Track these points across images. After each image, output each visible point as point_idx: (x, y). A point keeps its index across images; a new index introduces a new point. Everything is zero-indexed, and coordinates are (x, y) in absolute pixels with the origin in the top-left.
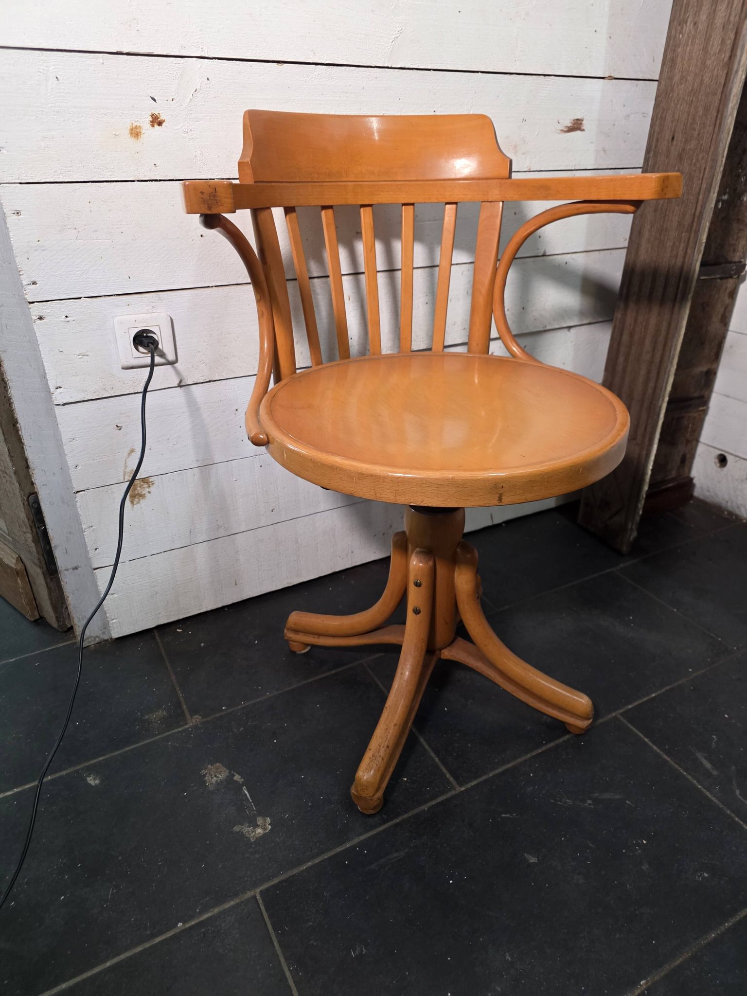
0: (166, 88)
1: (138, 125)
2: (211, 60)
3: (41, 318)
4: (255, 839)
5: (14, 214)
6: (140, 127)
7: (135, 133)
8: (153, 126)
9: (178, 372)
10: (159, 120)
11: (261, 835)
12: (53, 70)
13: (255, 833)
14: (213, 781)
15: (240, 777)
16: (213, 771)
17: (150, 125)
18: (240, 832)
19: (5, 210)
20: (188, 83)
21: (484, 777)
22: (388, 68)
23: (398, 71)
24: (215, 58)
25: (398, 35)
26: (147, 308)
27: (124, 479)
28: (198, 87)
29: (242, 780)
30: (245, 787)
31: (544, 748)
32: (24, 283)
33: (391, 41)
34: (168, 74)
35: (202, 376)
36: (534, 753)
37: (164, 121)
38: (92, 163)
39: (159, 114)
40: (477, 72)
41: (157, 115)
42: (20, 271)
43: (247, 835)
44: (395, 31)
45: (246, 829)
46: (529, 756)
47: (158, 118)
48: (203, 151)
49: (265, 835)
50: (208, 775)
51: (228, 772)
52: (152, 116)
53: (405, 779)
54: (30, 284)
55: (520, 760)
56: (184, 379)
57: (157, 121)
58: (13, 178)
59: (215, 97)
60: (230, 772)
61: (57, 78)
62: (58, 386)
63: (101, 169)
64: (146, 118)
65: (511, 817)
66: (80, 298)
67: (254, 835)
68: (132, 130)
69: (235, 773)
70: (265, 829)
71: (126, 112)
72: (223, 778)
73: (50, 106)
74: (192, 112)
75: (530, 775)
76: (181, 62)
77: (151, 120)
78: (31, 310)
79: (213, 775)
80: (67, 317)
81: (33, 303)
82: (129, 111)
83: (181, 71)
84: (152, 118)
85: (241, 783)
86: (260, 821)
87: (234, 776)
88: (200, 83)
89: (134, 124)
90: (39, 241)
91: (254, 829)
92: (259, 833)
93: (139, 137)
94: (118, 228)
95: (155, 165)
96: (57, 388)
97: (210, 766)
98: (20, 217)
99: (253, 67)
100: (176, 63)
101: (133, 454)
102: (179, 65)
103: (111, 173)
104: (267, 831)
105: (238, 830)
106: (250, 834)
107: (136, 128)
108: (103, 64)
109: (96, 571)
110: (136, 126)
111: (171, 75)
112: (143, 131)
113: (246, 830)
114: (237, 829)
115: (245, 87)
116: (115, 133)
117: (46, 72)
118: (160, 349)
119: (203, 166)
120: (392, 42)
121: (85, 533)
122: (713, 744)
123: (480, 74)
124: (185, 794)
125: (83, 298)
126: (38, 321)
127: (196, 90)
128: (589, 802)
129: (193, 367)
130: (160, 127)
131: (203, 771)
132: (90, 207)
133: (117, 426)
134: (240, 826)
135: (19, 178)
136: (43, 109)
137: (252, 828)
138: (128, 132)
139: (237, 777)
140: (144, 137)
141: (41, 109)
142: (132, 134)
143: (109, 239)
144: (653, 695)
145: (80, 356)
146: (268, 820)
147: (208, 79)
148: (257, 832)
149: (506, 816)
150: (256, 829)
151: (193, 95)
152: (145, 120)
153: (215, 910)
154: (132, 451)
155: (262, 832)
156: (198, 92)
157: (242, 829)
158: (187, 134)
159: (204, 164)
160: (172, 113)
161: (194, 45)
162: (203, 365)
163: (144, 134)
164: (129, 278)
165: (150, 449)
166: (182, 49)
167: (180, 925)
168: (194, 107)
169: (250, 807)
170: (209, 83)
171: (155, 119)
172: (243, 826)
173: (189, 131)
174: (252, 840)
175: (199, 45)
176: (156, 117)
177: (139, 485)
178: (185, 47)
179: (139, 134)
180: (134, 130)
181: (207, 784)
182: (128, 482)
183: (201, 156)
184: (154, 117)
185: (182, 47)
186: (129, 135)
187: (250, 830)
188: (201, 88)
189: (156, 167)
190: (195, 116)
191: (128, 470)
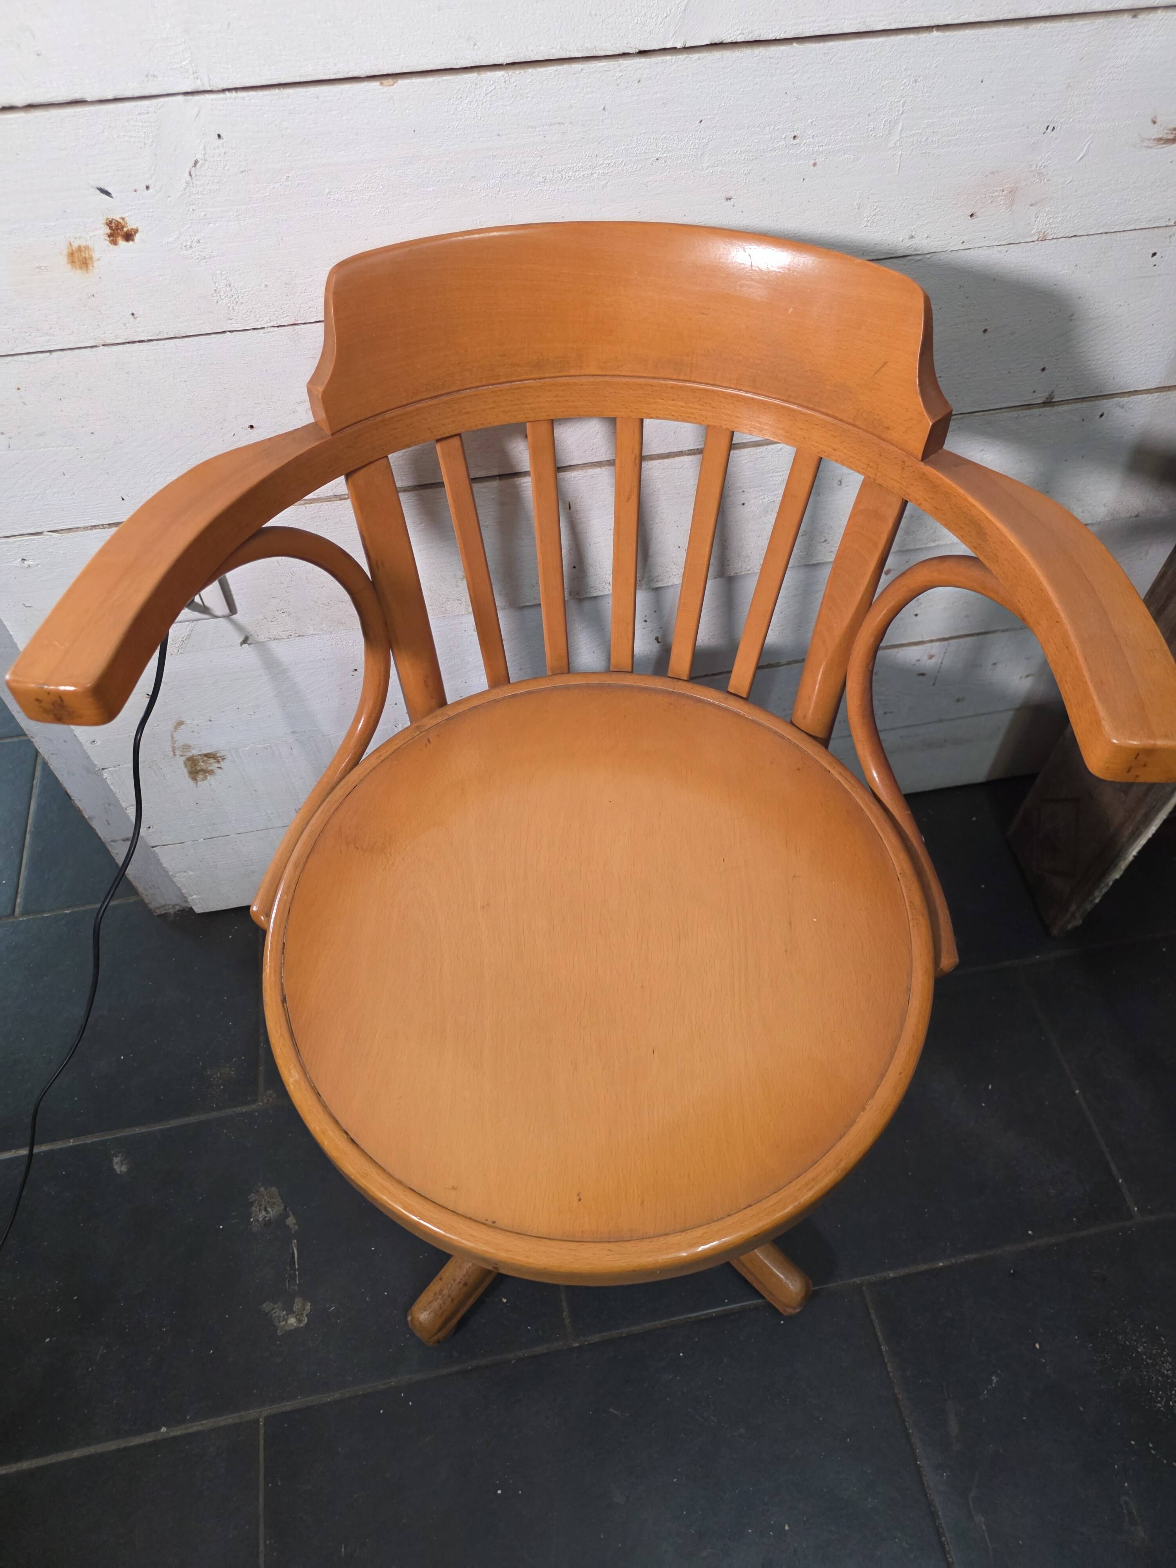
0: (128, 166)
1: (82, 245)
2: (221, 96)
4: (283, 1332)
6: (87, 248)
7: (81, 259)
8: (114, 242)
9: (240, 628)
10: (125, 229)
11: (293, 1328)
13: (286, 1323)
14: (260, 1216)
15: (295, 1222)
16: (265, 1200)
17: (107, 243)
18: (268, 1313)
20: (175, 150)
21: (613, 1334)
23: (699, 59)
24: (229, 89)
27: (174, 754)
28: (199, 157)
29: (297, 1227)
30: (295, 1241)
34: (126, 138)
35: (284, 630)
36: (702, 1315)
37: (136, 231)
38: (6, 324)
39: (123, 219)
40: (929, 28)
41: (118, 222)
43: (277, 1323)
45: (277, 1312)
47: (123, 227)
48: (230, 279)
49: (297, 1329)
50: (256, 1204)
51: (282, 1208)
52: (109, 223)
53: (505, 1300)
55: (677, 1320)
56: (251, 635)
57: (120, 233)
59: (242, 172)
60: (285, 1209)
63: (26, 332)
64: (96, 229)
66: (40, 533)
67: (284, 1326)
68: (71, 255)
69: (290, 1213)
70: (299, 1321)
71: (53, 224)
72: (274, 1216)
74: (194, 207)
75: (680, 1353)
76: (151, 109)
77: (109, 231)
79: (263, 1206)
80: (25, 561)
82: (57, 220)
83: (155, 128)
84: (111, 228)
85: (293, 1232)
86: (298, 1304)
87: (287, 1216)
88: (201, 147)
89: (73, 244)
91: (287, 1314)
92: (292, 1324)
93: (90, 267)
94: (83, 427)
95: (133, 314)
97: (263, 1189)
100: (140, 114)
101: (182, 727)
102: (146, 116)
103: (47, 338)
104: (302, 1325)
105: (267, 1310)
106: (279, 1322)
107: (80, 251)
109: (155, 849)
110: (80, 247)
111: (132, 139)
112: (96, 256)
113: (276, 1314)
114: (266, 1306)
115: (308, 143)
116: (37, 265)
119: (236, 307)
121: (127, 812)
122: (986, 1392)
123: (935, 33)
124: (221, 1227)
125: (47, 533)
127: (196, 162)
129: (266, 619)
130: (131, 242)
131: (252, 1195)
132: (21, 397)
134: (271, 1304)
137: (285, 1312)
138: (63, 260)
139: (291, 1221)
140: (98, 267)
142: (73, 262)
143: (70, 446)
144: (941, 1264)
146: (308, 1306)
147: (219, 136)
148: (289, 1322)
149: (616, 1412)
150: (290, 1316)
151: (190, 172)
152: (96, 233)
153: (207, 1424)
154: (180, 723)
155: (295, 1324)
156: (201, 166)
157: (273, 1309)
158: (191, 250)
159: (237, 302)
160: (151, 214)
161: (175, 67)
162: (284, 615)
163: (98, 259)
164: (123, 499)
165: (210, 721)
166: (148, 81)
167: (164, 1429)
168: (196, 196)
169: (292, 1278)
170: (223, 146)
171: (117, 229)
172: (276, 1306)
173: (193, 244)
174: (279, 1333)
175: (185, 65)
176: (117, 226)
177: (201, 761)
178: (154, 76)
179: (88, 261)
180: (76, 255)
181: (252, 1220)
182: (184, 758)
183: (228, 289)
184: (113, 225)
185: (147, 76)
186: (69, 266)
187: (282, 1315)
188: (207, 156)
189: (135, 318)
190: (203, 214)
191: (179, 744)
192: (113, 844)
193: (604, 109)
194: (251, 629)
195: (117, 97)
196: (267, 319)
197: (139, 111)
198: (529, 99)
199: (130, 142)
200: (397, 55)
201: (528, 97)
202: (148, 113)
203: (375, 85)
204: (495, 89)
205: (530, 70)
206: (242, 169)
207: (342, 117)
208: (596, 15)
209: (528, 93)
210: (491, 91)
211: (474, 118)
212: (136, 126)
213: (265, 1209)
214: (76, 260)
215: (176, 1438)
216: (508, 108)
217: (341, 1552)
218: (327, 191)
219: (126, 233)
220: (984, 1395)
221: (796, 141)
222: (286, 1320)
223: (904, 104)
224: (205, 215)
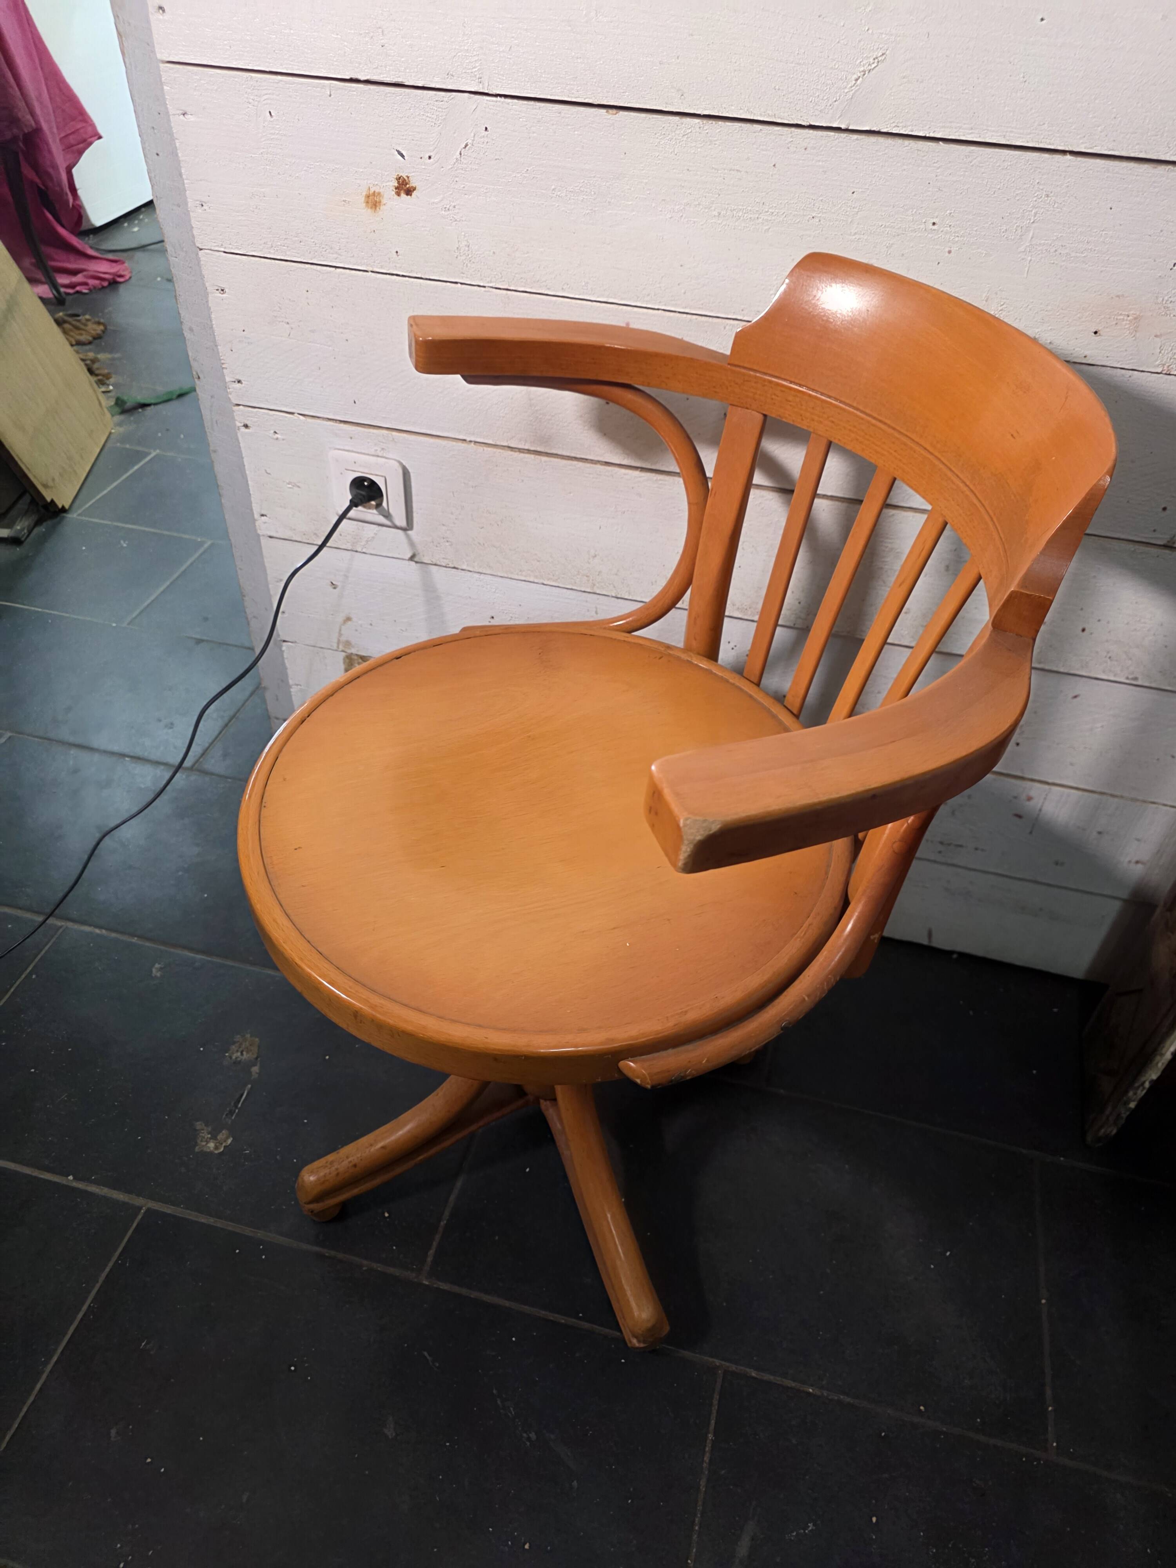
0: (421, 138)
1: (377, 191)
2: (494, 99)
3: (246, 426)
4: (200, 1150)
5: (218, 290)
6: (379, 194)
7: (373, 201)
8: (398, 194)
9: (412, 544)
11: (208, 1150)
12: (265, 102)
13: (206, 1144)
14: (235, 1055)
15: (258, 1071)
16: (245, 1044)
17: (394, 193)
18: (198, 1130)
19: (207, 284)
20: (454, 133)
21: (464, 1291)
22: (838, 129)
23: (857, 139)
24: (501, 96)
25: (873, 66)
26: (376, 448)
27: (338, 647)
28: (470, 141)
29: (257, 1076)
30: (250, 1086)
31: (572, 1321)
32: (228, 379)
33: (855, 76)
34: (424, 117)
35: (444, 558)
36: (552, 1316)
37: (414, 189)
38: (312, 238)
39: (408, 177)
40: (1064, 152)
41: (405, 180)
42: (223, 364)
43: (199, 1141)
44: (868, 58)
45: (205, 1133)
46: (543, 1313)
47: (407, 184)
48: (470, 241)
49: (211, 1153)
50: (237, 1045)
51: (255, 1056)
52: (399, 179)
53: (387, 1215)
54: (235, 382)
55: (527, 1309)
56: (419, 554)
57: (404, 188)
58: (215, 244)
59: (496, 159)
60: (257, 1058)
61: (270, 112)
62: (264, 512)
63: (323, 248)
64: (389, 181)
65: (431, 1363)
66: (292, 413)
67: (203, 1146)
68: (368, 196)
69: (258, 1064)
70: (216, 1148)
71: (361, 170)
72: (245, 1059)
73: (262, 151)
74: (457, 179)
75: (513, 1337)
76: (445, 99)
77: (396, 185)
78: (235, 414)
79: (242, 1049)
80: (275, 432)
81: (239, 405)
82: (365, 168)
83: (445, 114)
84: (398, 182)
85: (252, 1078)
86: (223, 1135)
87: (255, 1065)
88: (473, 135)
89: (371, 189)
90: (244, 331)
91: (210, 1139)
92: (209, 1147)
93: (378, 209)
94: (342, 333)
95: (397, 252)
96: (262, 515)
97: (248, 1036)
98: (224, 295)
99: (563, 115)
100: (437, 101)
101: (349, 623)
102: (440, 103)
103: (335, 256)
104: (216, 1152)
105: (198, 1128)
106: (202, 1141)
107: (374, 195)
108: (330, 96)
110: (374, 192)
111: (428, 119)
112: (384, 201)
113: (203, 1135)
114: (199, 1125)
115: (546, 147)
116: (344, 199)
117: (256, 103)
118: (384, 508)
119: (469, 265)
120: (857, 80)
121: (292, 690)
122: (794, 1534)
123: (1068, 157)
124: (202, 1049)
125: (296, 415)
126: (243, 429)
127: (466, 145)
128: (533, 1436)
129: (433, 542)
130: (409, 196)
131: (239, 1036)
132: (307, 298)
133: (332, 583)
134: (203, 1125)
135: (222, 245)
136: (253, 156)
137: (209, 1136)
138: (362, 199)
139: (255, 1069)
140: (384, 210)
141: (251, 155)
142: (367, 202)
143: (329, 346)
144: (810, 1390)
145: (290, 486)
146: (229, 1141)
147: (486, 129)
148: (209, 1145)
149: (428, 1357)
150: (212, 1140)
151: (460, 152)
152: (387, 184)
153: (104, 1191)
154: (348, 619)
155: (212, 1149)
156: (469, 149)
157: (203, 1130)
158: (448, 212)
159: (470, 261)
160: (428, 178)
161: (468, 71)
162: (447, 544)
163: (385, 204)
164: (355, 402)
165: (371, 625)
166: (448, 78)
167: (71, 1178)
168: (461, 171)
169: (231, 1113)
170: (487, 136)
171: (402, 185)
172: (205, 1128)
173: (450, 208)
174: (197, 1149)
175: (475, 72)
176: (403, 182)
177: (356, 662)
178: (452, 75)
179: (377, 204)
180: (371, 197)
181: (227, 1054)
182: (344, 654)
183: (467, 249)
184: (401, 180)
185: (448, 74)
186: (364, 204)
187: (206, 1137)
188: (475, 142)
189: (398, 256)
190: (463, 186)
191: (343, 639)
192: (275, 720)
193: (774, 165)
194: (420, 548)
195: (425, 86)
196: (488, 279)
197: (437, 99)
198: (716, 146)
199: (425, 120)
200: (623, 92)
201: (715, 144)
202: (442, 101)
203: (603, 111)
204: (691, 132)
205: (720, 123)
206: (496, 157)
207: (574, 131)
208: (779, 89)
209: (716, 140)
210: (688, 133)
211: (671, 153)
212: (432, 109)
213: (242, 1054)
214: (370, 201)
215: (74, 1189)
216: (699, 150)
217: (141, 1345)
218: (553, 187)
219: (408, 188)
220: (791, 1536)
221: (935, 227)
222: (207, 1142)
223: (1036, 214)
224: (464, 187)
